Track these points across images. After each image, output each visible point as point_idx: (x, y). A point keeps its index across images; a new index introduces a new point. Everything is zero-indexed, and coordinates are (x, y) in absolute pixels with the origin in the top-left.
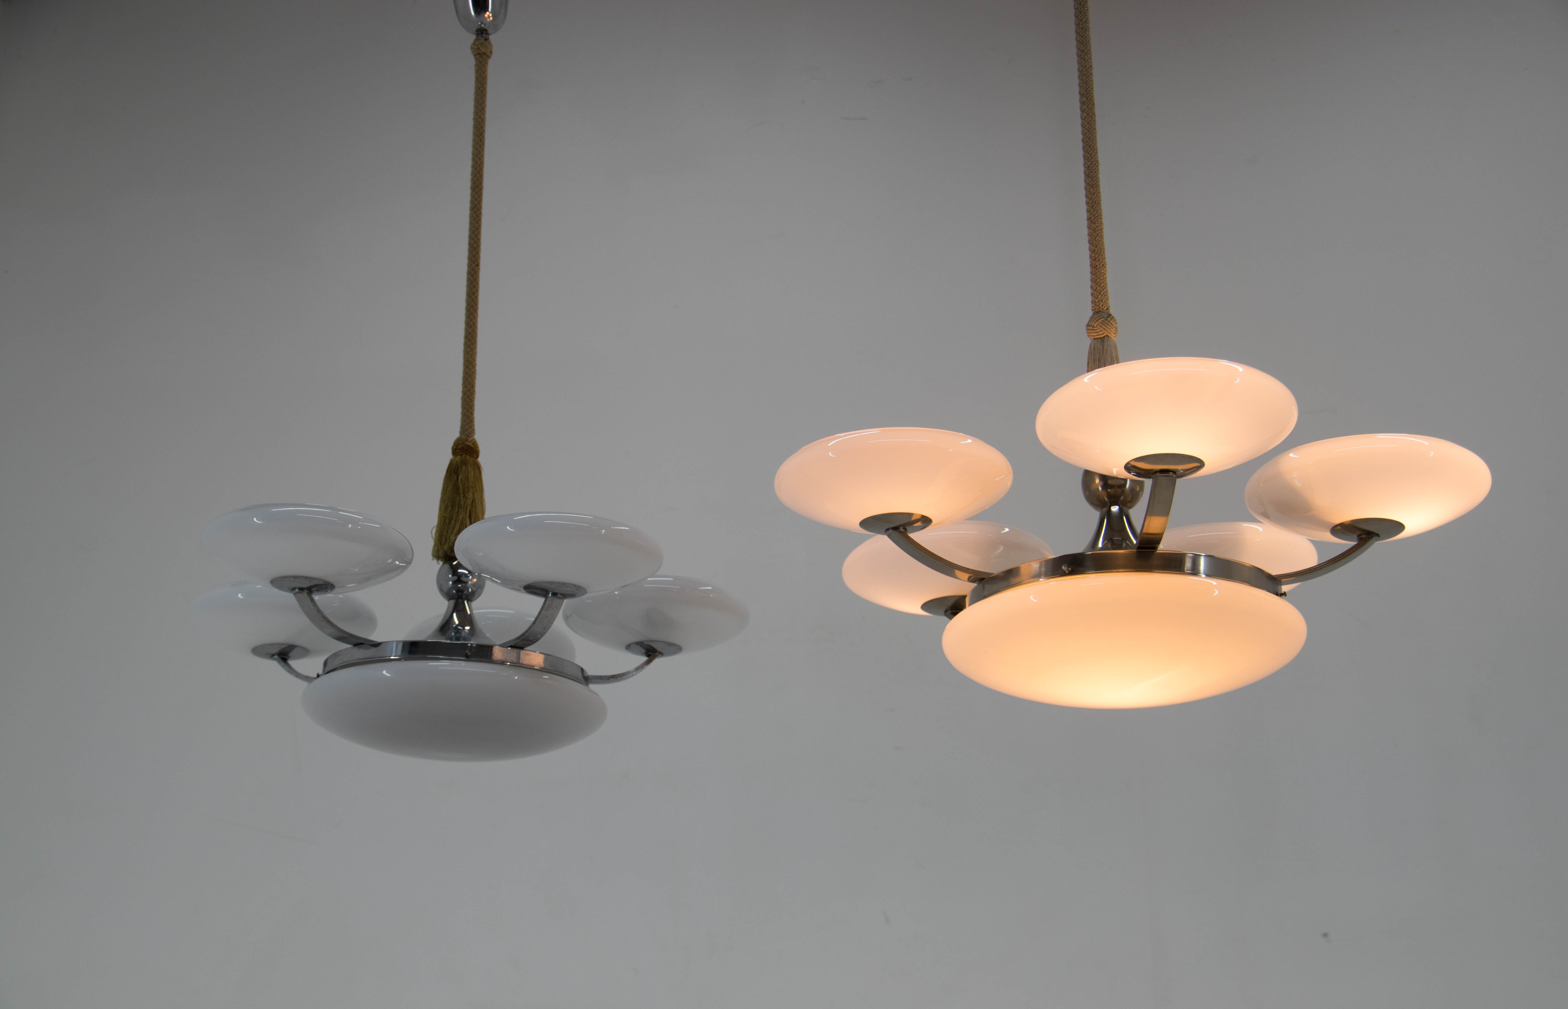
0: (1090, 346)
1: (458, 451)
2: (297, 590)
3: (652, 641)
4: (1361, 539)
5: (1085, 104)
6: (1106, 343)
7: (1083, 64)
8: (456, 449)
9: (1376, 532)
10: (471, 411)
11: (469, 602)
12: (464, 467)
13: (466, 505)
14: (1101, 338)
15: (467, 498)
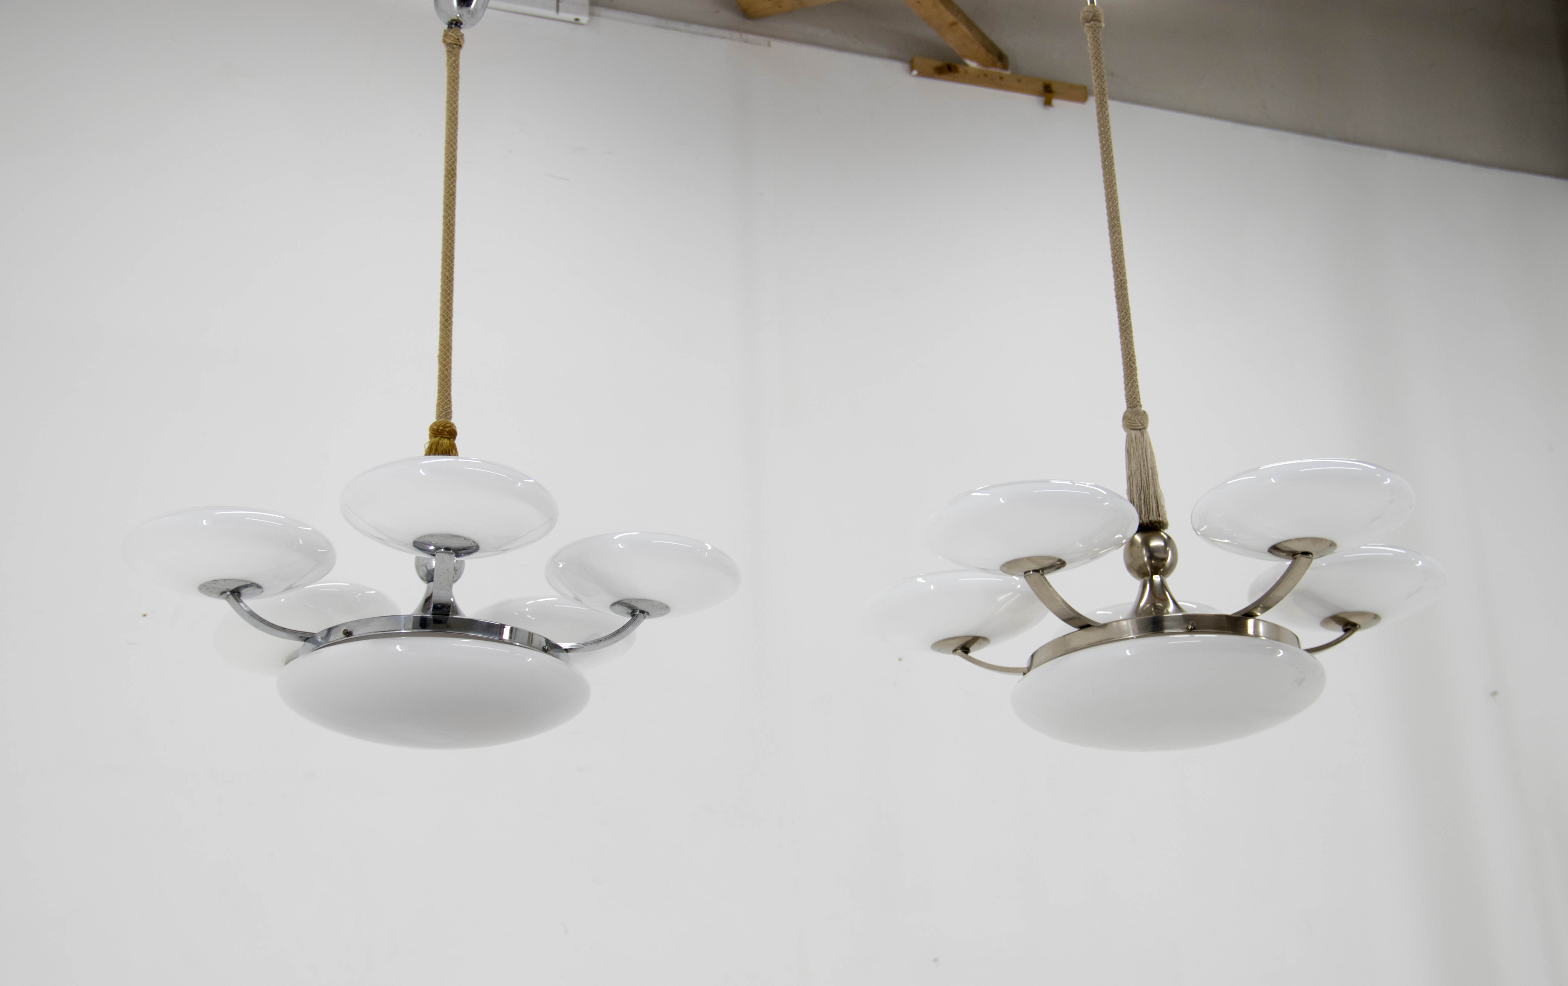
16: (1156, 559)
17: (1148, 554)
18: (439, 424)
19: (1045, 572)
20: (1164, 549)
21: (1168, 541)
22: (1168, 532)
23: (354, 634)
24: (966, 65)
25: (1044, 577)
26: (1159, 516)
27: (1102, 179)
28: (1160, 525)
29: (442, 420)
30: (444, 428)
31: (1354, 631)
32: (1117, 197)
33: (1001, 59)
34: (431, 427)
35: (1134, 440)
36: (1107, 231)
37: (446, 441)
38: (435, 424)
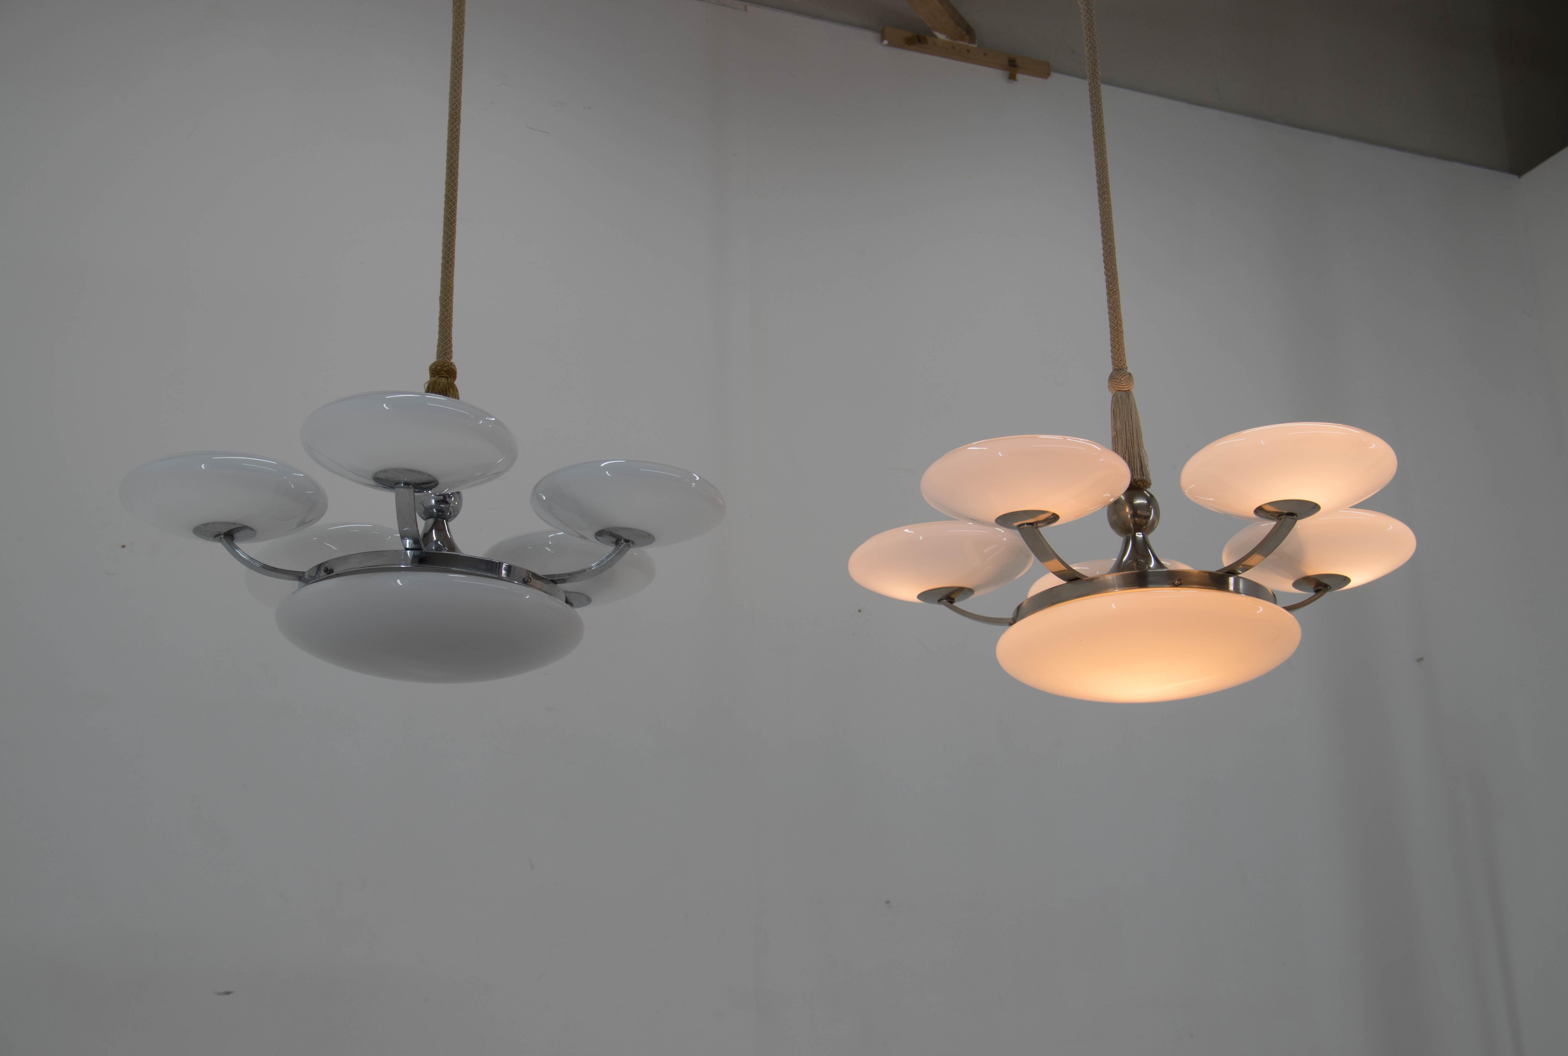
1: (438, 370)
8: (434, 370)
11: (448, 521)
14: (1121, 390)
16: (1140, 516)
17: (1132, 512)
18: (437, 364)
19: (1039, 525)
20: (1147, 507)
21: (1151, 500)
22: (1152, 490)
23: (334, 571)
24: (935, 37)
25: (1038, 530)
26: (1143, 475)
27: (1092, 146)
28: (1143, 483)
29: (441, 359)
30: (442, 368)
31: (1325, 592)
32: (1107, 165)
33: (968, 32)
34: (431, 367)
35: (1120, 400)
36: (1097, 198)
37: (444, 380)
38: (434, 364)
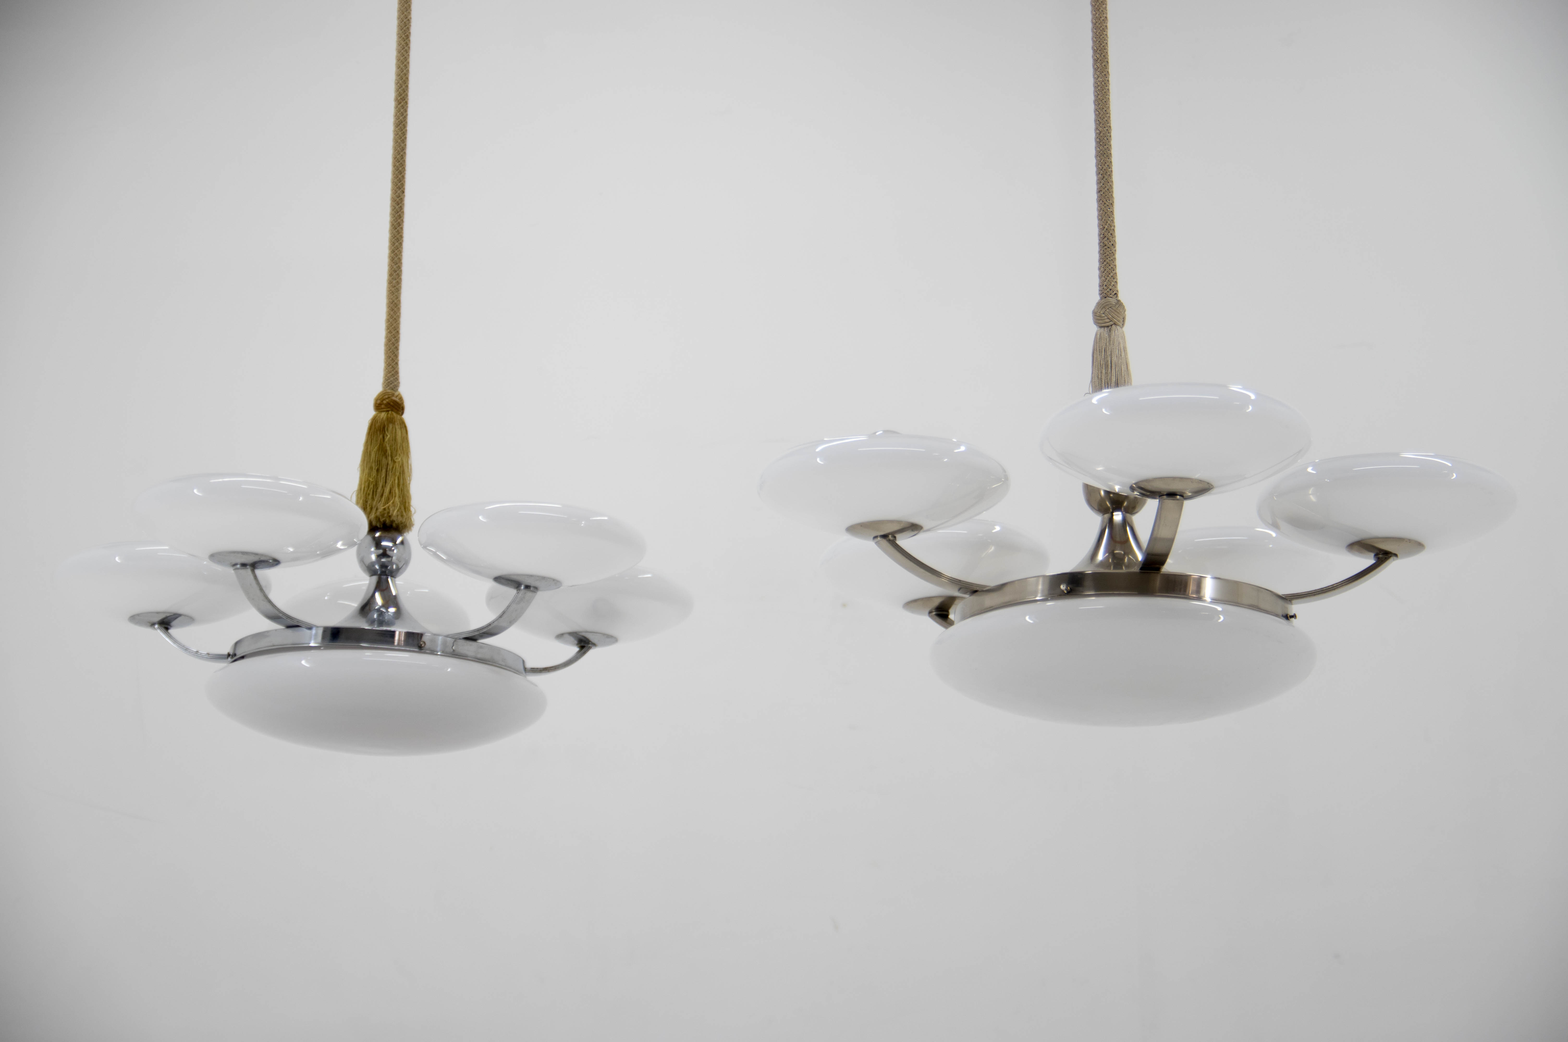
0: (1096, 335)
1: (383, 406)
2: (238, 566)
3: (587, 632)
4: (1378, 558)
5: (1099, 61)
6: (1114, 334)
7: (1097, 15)
8: (380, 404)
9: (1394, 552)
10: (396, 361)
11: (393, 578)
12: (391, 426)
13: (394, 469)
14: (1108, 327)
15: (395, 462)
